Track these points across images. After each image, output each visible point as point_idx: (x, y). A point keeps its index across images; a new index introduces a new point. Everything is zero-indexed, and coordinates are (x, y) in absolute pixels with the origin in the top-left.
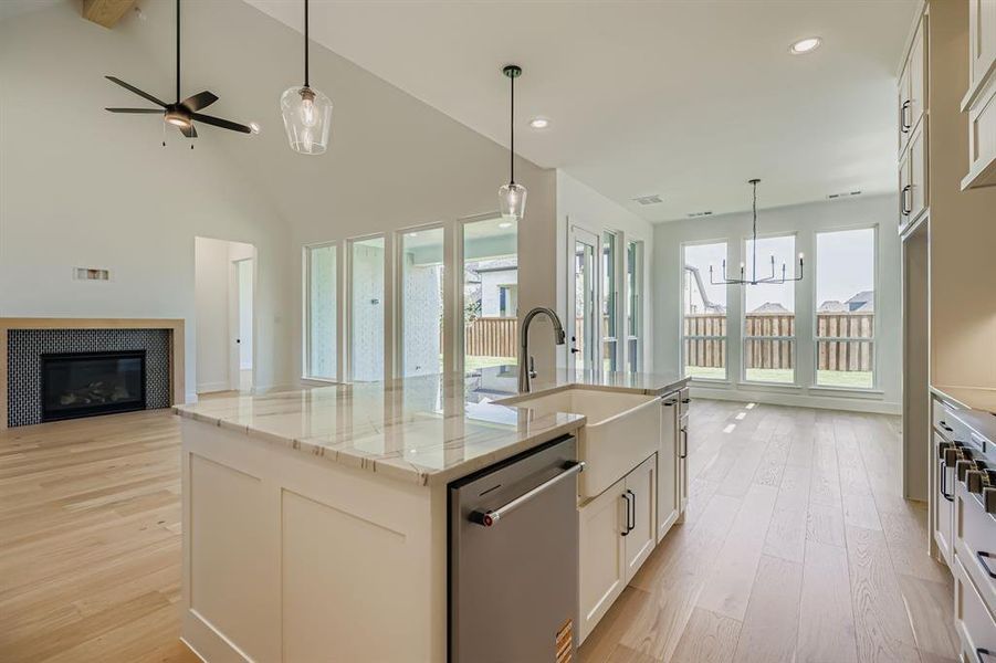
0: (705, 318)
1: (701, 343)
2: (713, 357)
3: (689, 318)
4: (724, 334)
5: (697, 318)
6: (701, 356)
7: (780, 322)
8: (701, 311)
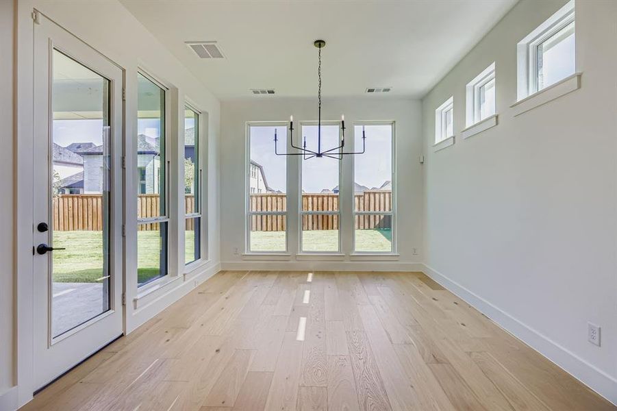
0: (267, 197)
1: (264, 217)
2: (272, 224)
3: (257, 197)
4: (285, 210)
5: (262, 197)
6: (264, 224)
7: (313, 199)
8: (264, 191)
